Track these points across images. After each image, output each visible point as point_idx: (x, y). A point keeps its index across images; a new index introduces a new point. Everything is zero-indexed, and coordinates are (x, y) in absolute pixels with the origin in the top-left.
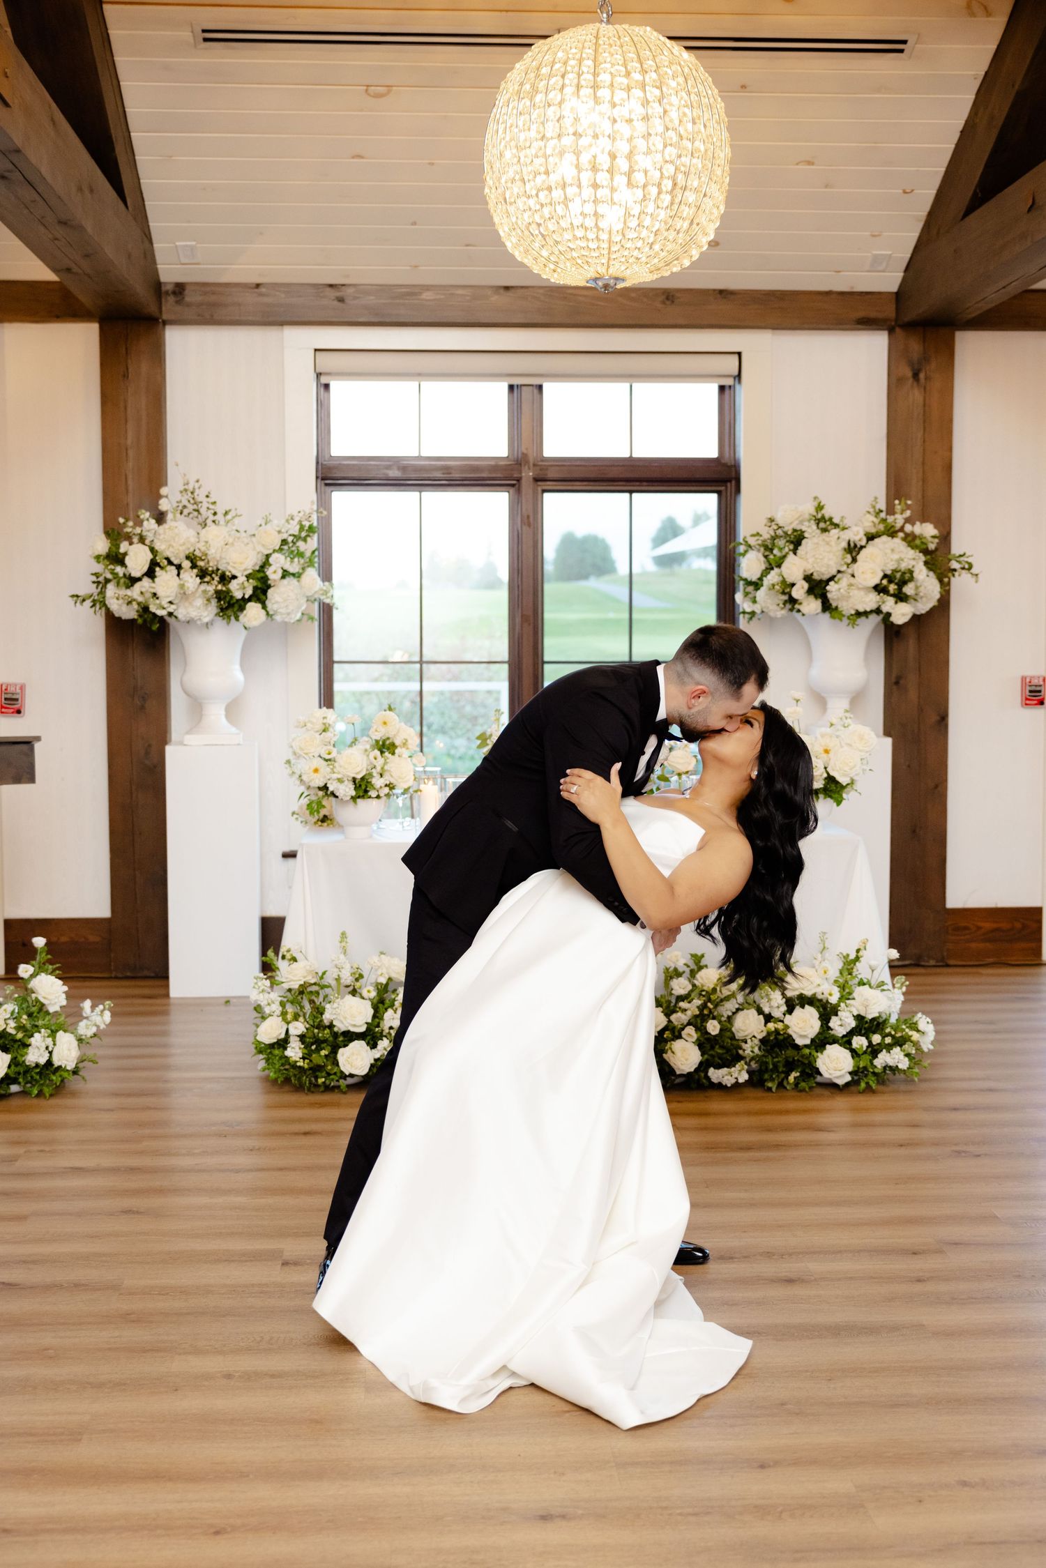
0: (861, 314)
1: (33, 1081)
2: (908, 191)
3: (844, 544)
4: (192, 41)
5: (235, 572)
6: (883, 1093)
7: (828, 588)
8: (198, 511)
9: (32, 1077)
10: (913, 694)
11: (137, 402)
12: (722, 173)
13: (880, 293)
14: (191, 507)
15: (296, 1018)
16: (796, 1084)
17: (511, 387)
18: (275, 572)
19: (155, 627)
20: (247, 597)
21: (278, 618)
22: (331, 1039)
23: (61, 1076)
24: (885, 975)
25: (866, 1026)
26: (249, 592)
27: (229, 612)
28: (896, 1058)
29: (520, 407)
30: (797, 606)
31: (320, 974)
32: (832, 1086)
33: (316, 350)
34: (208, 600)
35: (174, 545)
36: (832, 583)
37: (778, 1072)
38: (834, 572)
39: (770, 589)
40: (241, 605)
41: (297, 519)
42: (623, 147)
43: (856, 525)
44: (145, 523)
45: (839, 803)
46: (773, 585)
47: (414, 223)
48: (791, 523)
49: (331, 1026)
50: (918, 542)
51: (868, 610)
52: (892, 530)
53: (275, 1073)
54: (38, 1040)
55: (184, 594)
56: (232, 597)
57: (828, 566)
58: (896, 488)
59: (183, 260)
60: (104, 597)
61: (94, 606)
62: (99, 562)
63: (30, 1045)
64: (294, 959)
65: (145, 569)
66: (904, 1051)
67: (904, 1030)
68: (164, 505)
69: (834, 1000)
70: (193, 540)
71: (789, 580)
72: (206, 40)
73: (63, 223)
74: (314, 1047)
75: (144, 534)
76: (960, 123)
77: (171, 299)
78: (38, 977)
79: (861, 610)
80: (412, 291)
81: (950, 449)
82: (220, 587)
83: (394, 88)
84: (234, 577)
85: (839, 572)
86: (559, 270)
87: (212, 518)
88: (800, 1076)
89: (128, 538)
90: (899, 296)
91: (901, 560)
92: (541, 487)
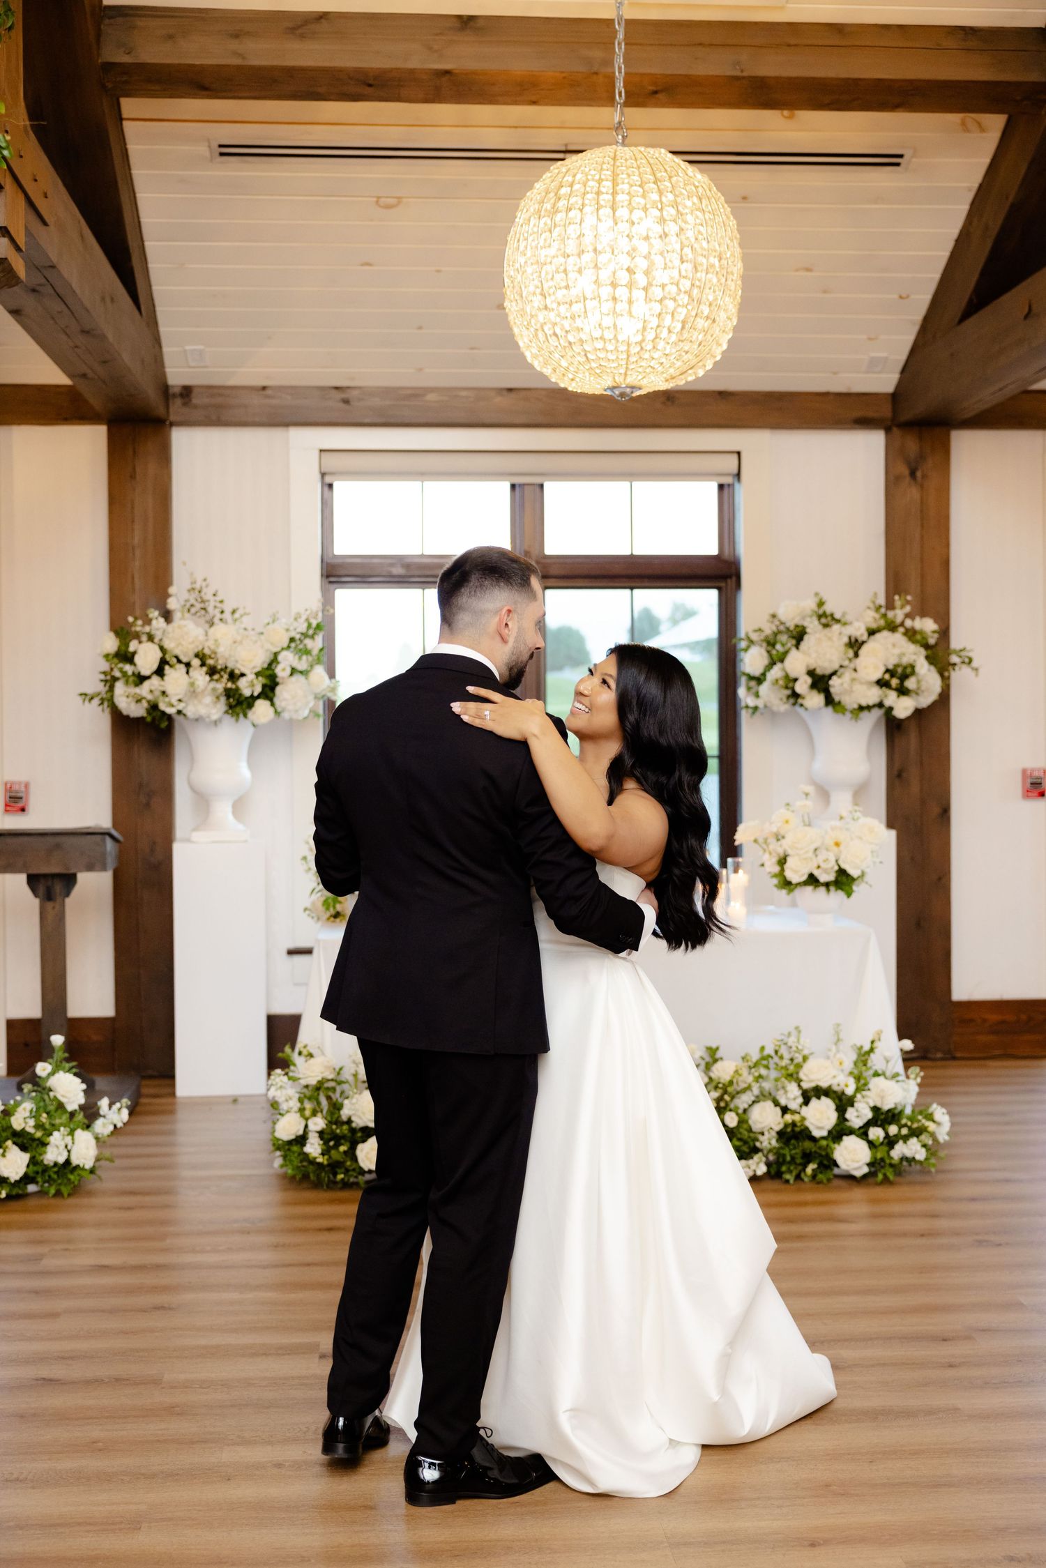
0: (858, 414)
1: (50, 1180)
2: (904, 295)
3: (846, 640)
4: (207, 154)
5: (244, 670)
6: (900, 1184)
7: (831, 682)
8: (204, 609)
9: (50, 1176)
10: (915, 788)
11: (144, 502)
12: (735, 285)
13: (876, 394)
14: (198, 606)
15: (314, 1113)
16: (814, 1176)
17: (513, 486)
18: (284, 670)
19: (164, 725)
20: (256, 694)
21: (286, 715)
22: (349, 1135)
23: (79, 1175)
24: (899, 1066)
25: (882, 1117)
26: (258, 690)
27: (238, 709)
28: (913, 1149)
29: (522, 506)
30: (800, 701)
31: (337, 1070)
32: (850, 1178)
33: (321, 451)
34: (218, 698)
35: (183, 643)
36: (834, 678)
37: (796, 1163)
38: (836, 666)
39: (773, 684)
40: (250, 702)
41: (304, 617)
42: (642, 264)
43: (857, 620)
44: (154, 622)
45: (849, 895)
46: (777, 680)
47: (420, 328)
48: (793, 619)
49: (349, 1121)
50: (918, 637)
51: (871, 703)
52: (893, 625)
53: (293, 1170)
54: (57, 1138)
55: (193, 692)
56: (241, 695)
57: (831, 661)
58: (895, 583)
59: (192, 364)
60: (112, 696)
61: (102, 704)
62: (107, 660)
63: (48, 1144)
64: (311, 1055)
65: (155, 666)
66: (920, 1141)
67: (920, 1121)
68: (172, 604)
69: (850, 1091)
70: (202, 638)
71: (793, 675)
72: (222, 154)
73: (85, 332)
74: (332, 1143)
75: (153, 632)
76: (954, 231)
77: (179, 401)
78: (57, 1075)
79: (864, 704)
80: (416, 394)
81: (947, 545)
82: (230, 685)
83: (404, 200)
84: (243, 675)
85: (841, 666)
86: (578, 380)
87: (219, 616)
88: (818, 1168)
89: (137, 636)
90: (895, 397)
91: (903, 654)
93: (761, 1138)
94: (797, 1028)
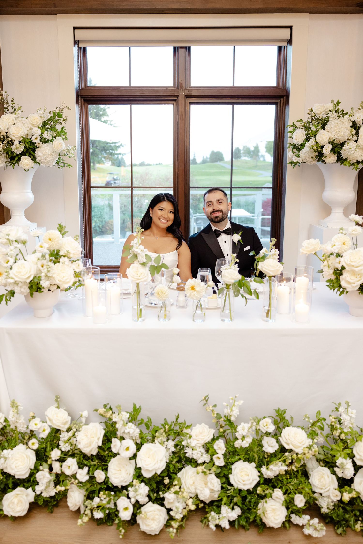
3: (351, 124)
5: (14, 139)
7: (343, 148)
17: (175, 48)
20: (21, 153)
21: (43, 165)
27: (13, 161)
29: (179, 59)
30: (323, 158)
33: (75, 28)
36: (344, 145)
38: (346, 139)
39: (309, 150)
40: (19, 157)
46: (313, 147)
48: (321, 113)
56: (13, 153)
57: (343, 136)
71: (321, 144)
79: (360, 160)
84: (14, 142)
85: (348, 139)
92: (188, 101)
93: (319, 499)
94: (346, 402)
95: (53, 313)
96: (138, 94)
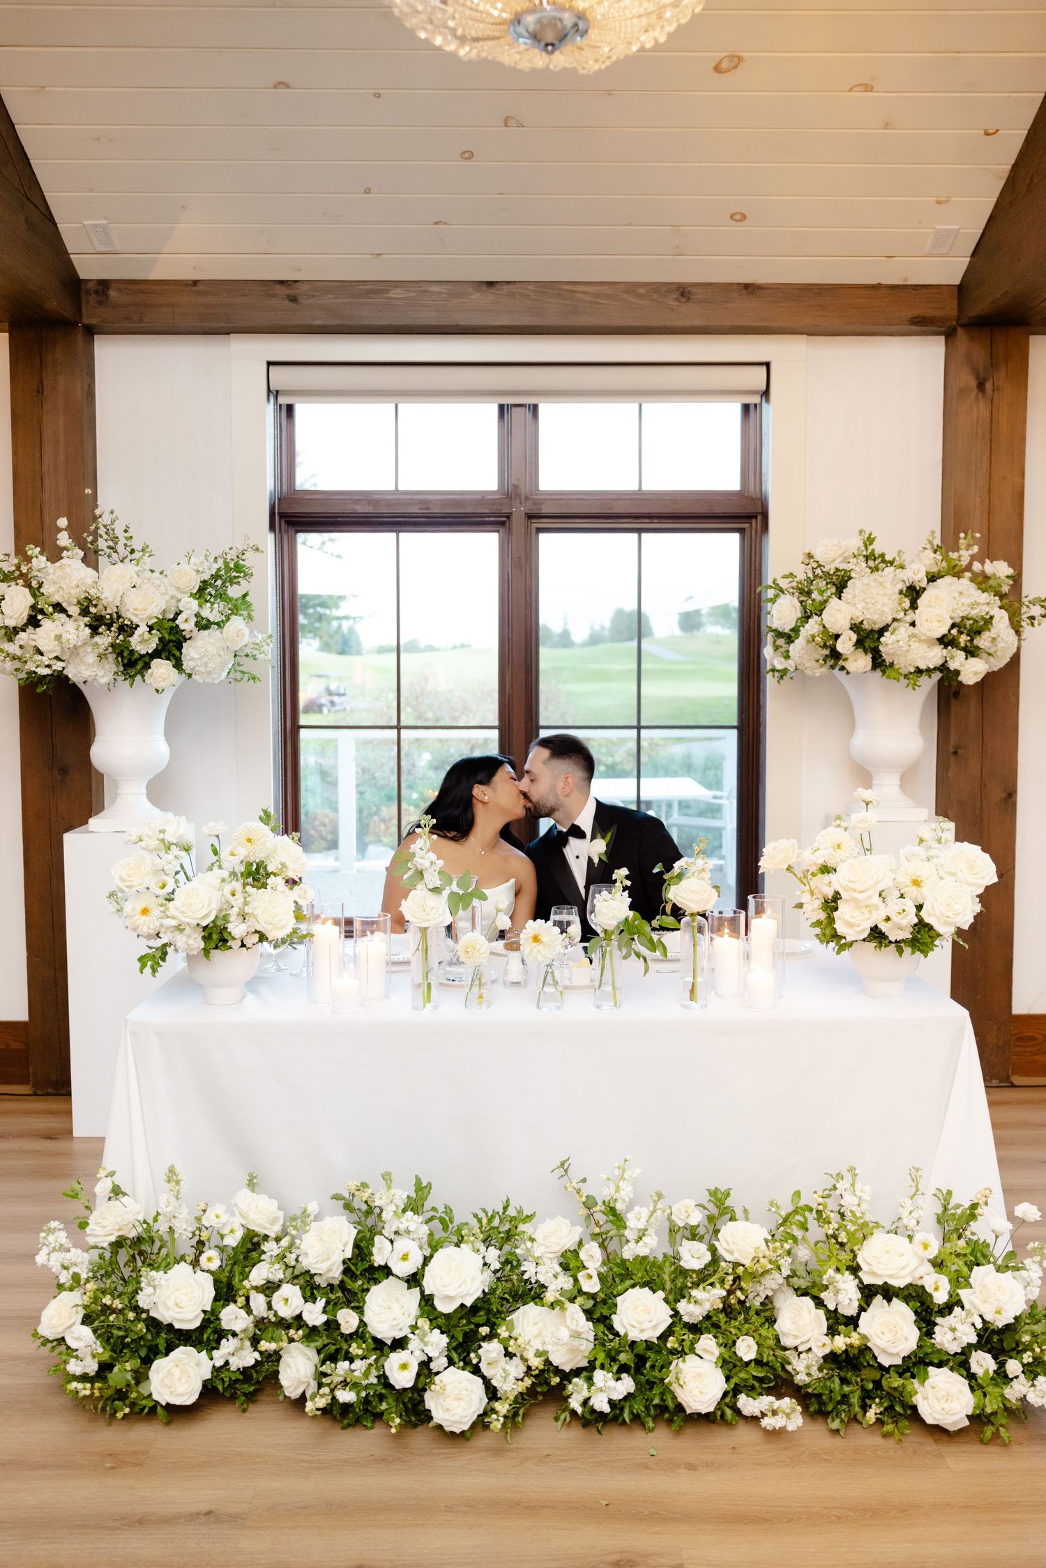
0: (916, 312)
2: (991, 131)
3: (901, 586)
5: (135, 620)
7: (882, 639)
8: (112, 548)
10: (974, 766)
11: (55, 423)
13: (938, 286)
14: (104, 544)
16: (879, 1422)
17: (501, 407)
18: (189, 622)
20: (152, 652)
21: (196, 678)
25: (992, 1337)
26: (154, 646)
27: (132, 671)
29: (510, 432)
30: (841, 663)
33: (269, 364)
34: (101, 656)
35: (64, 587)
36: (886, 634)
38: (889, 620)
39: (808, 642)
40: (145, 661)
43: (916, 562)
44: (35, 561)
46: (813, 637)
48: (834, 561)
49: (149, 1312)
50: (991, 582)
51: (931, 666)
52: (958, 569)
55: (69, 649)
56: (133, 652)
57: (882, 613)
58: (956, 520)
59: (100, 248)
65: (24, 616)
68: (64, 539)
69: (940, 1295)
70: (90, 581)
71: (833, 629)
75: (33, 573)
77: (93, 299)
79: (923, 667)
80: (378, 288)
81: (1022, 474)
82: (119, 640)
84: (135, 627)
85: (894, 620)
88: (887, 1412)
90: (962, 290)
91: (973, 605)
92: (535, 526)
93: (794, 1360)
94: (851, 1170)
95: (244, 997)
96: (414, 510)
